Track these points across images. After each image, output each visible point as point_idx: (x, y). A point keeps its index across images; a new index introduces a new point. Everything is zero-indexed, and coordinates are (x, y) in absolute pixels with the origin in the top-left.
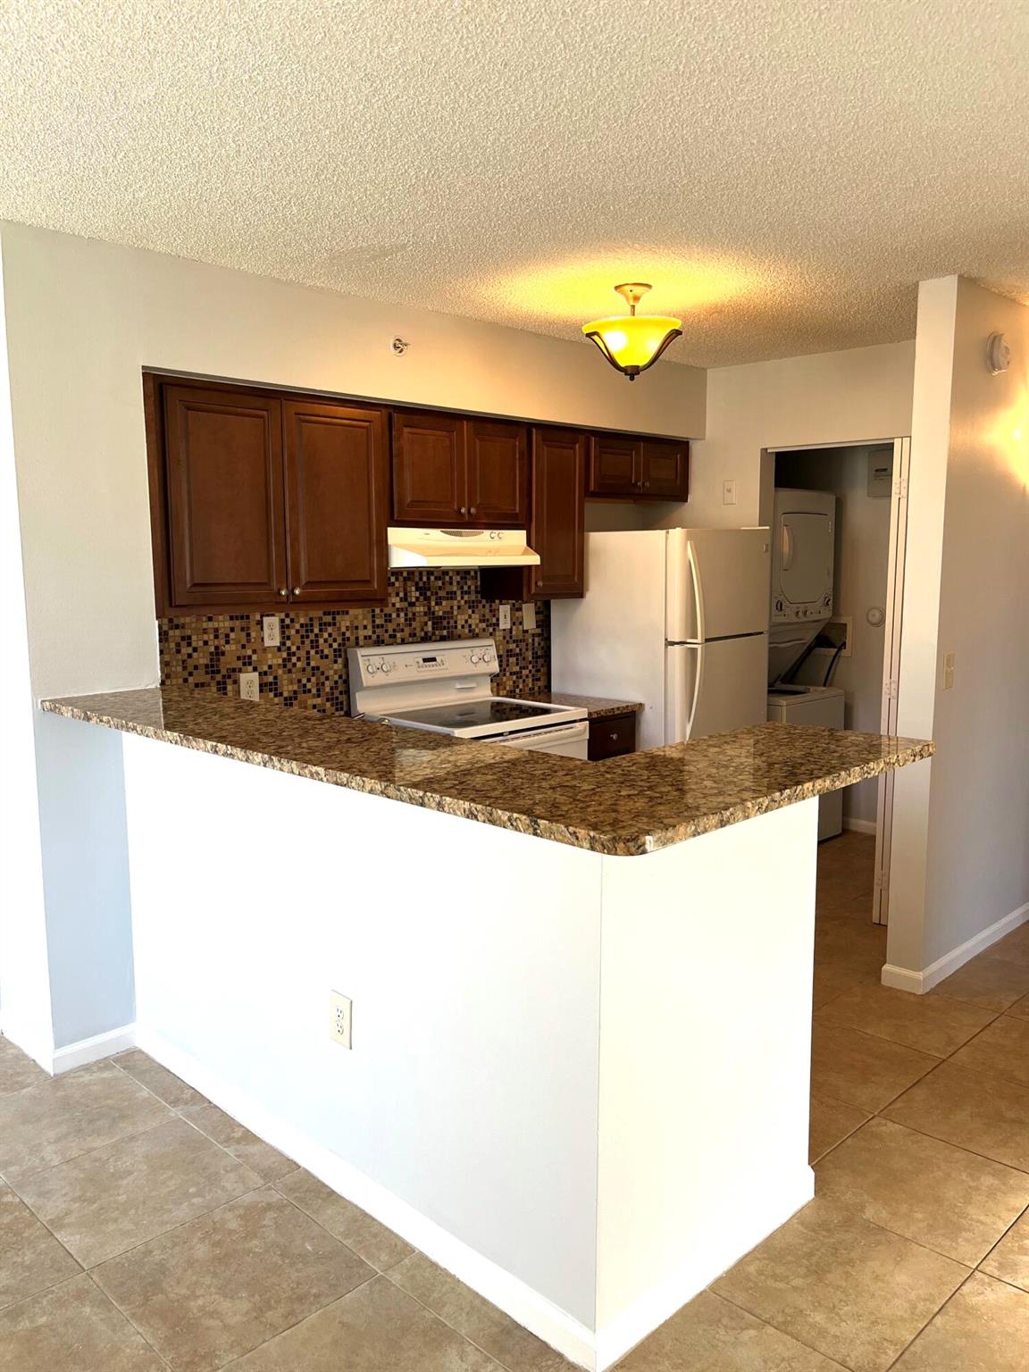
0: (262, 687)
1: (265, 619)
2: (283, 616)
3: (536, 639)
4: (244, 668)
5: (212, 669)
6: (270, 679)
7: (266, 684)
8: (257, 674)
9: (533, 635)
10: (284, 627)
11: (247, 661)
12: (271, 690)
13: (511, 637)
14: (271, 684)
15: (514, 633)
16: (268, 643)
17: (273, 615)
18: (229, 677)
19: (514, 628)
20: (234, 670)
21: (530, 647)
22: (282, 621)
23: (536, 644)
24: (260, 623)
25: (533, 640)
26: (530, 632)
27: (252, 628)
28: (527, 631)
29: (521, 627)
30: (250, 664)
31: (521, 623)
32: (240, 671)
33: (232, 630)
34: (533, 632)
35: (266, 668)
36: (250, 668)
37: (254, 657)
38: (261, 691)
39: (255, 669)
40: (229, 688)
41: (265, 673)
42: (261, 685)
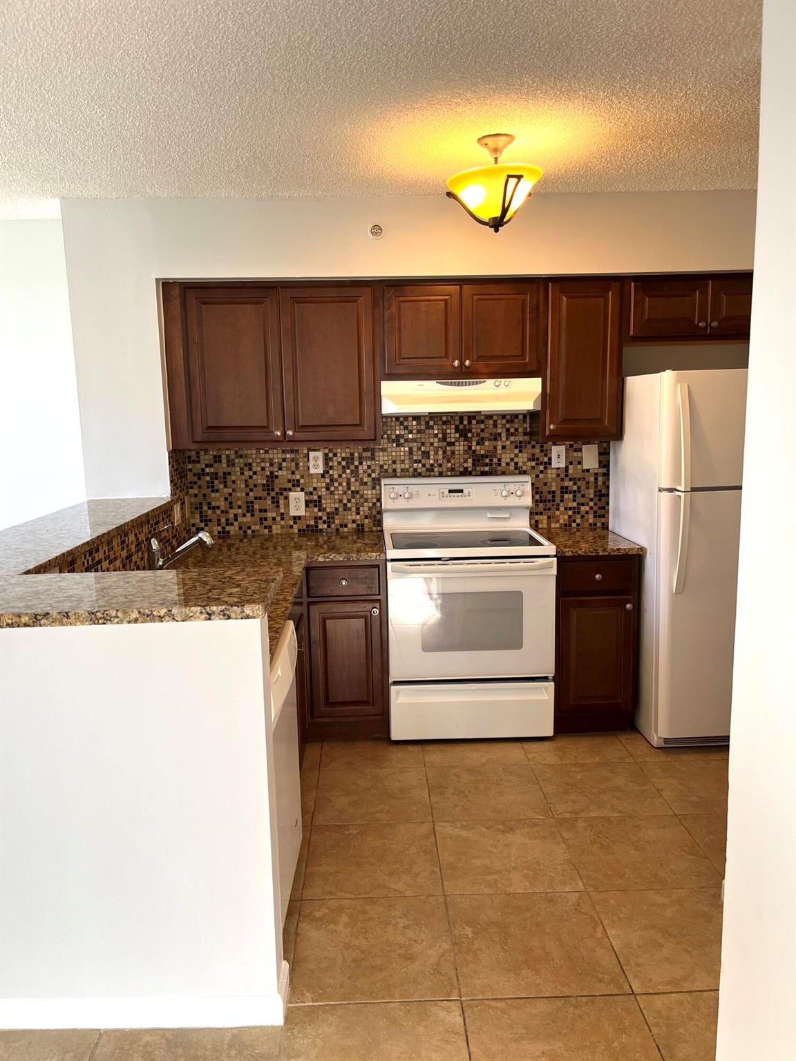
0: (307, 503)
1: (310, 453)
2: (327, 451)
3: (600, 479)
4: (293, 488)
5: (268, 487)
6: (316, 498)
7: (311, 501)
8: (303, 493)
9: (596, 474)
10: (327, 459)
11: (296, 484)
12: (315, 506)
13: (567, 476)
14: (315, 501)
15: (570, 471)
16: (312, 471)
17: (319, 450)
18: (282, 494)
19: (571, 467)
20: (285, 490)
21: (592, 485)
22: (326, 455)
23: (600, 483)
24: (308, 456)
25: (596, 479)
26: (591, 471)
27: (301, 460)
28: (588, 471)
29: (579, 467)
30: (298, 486)
31: (580, 463)
32: (290, 490)
33: (284, 460)
34: (596, 471)
35: (311, 489)
36: (299, 489)
37: (302, 481)
38: (307, 506)
39: (302, 490)
40: (281, 502)
41: (311, 493)
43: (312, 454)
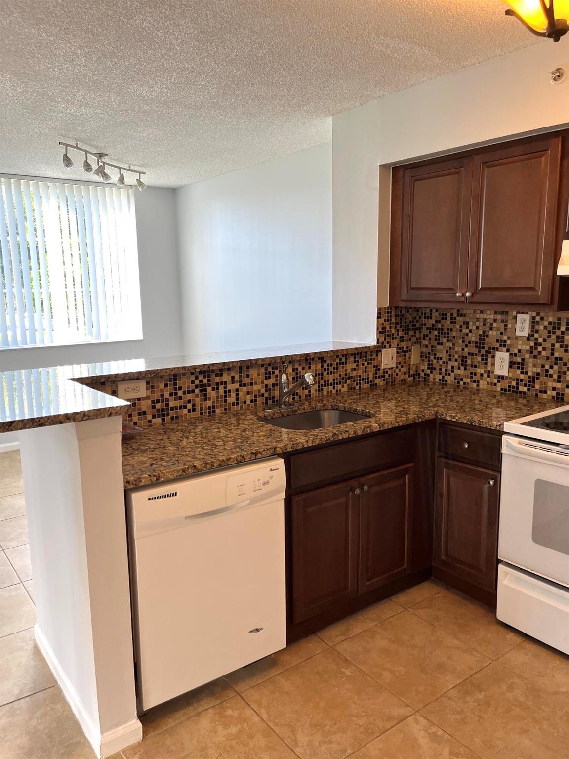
0: (511, 365)
1: (518, 315)
2: (534, 314)
4: (500, 348)
5: (480, 344)
6: (519, 360)
7: (515, 363)
8: (508, 354)
10: (534, 322)
11: (503, 344)
12: (518, 368)
14: (519, 363)
16: (518, 333)
17: (527, 313)
18: (490, 353)
20: (494, 349)
22: (534, 318)
24: (515, 318)
27: (509, 321)
30: (505, 346)
32: (497, 349)
33: (495, 321)
35: (516, 351)
36: (505, 349)
37: (508, 342)
38: (510, 367)
39: (508, 351)
40: (489, 360)
41: (515, 355)
42: (511, 363)
43: (520, 316)
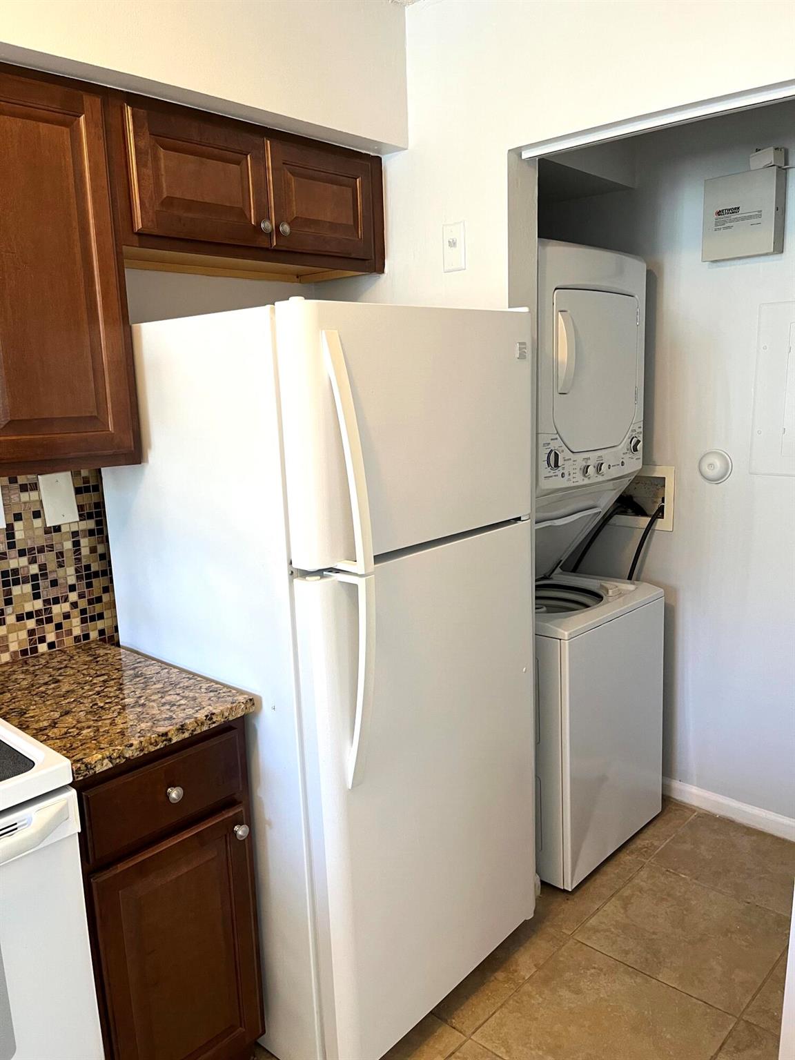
3: (85, 542)
9: (75, 534)
13: (12, 546)
15: (19, 535)
19: (18, 526)
21: (69, 558)
23: (85, 551)
25: (76, 544)
26: (64, 529)
28: (57, 529)
29: (37, 523)
31: (37, 515)
34: (74, 528)
